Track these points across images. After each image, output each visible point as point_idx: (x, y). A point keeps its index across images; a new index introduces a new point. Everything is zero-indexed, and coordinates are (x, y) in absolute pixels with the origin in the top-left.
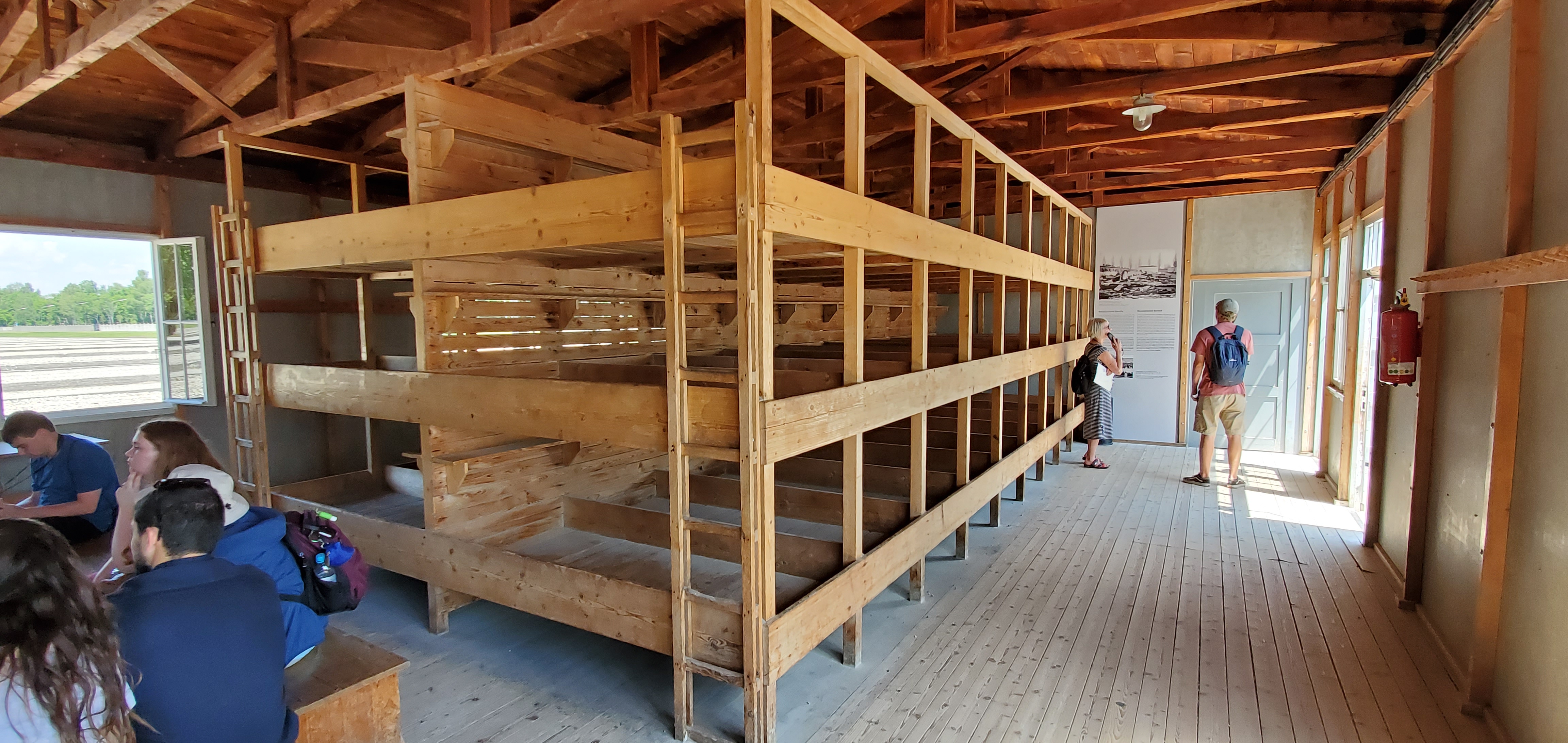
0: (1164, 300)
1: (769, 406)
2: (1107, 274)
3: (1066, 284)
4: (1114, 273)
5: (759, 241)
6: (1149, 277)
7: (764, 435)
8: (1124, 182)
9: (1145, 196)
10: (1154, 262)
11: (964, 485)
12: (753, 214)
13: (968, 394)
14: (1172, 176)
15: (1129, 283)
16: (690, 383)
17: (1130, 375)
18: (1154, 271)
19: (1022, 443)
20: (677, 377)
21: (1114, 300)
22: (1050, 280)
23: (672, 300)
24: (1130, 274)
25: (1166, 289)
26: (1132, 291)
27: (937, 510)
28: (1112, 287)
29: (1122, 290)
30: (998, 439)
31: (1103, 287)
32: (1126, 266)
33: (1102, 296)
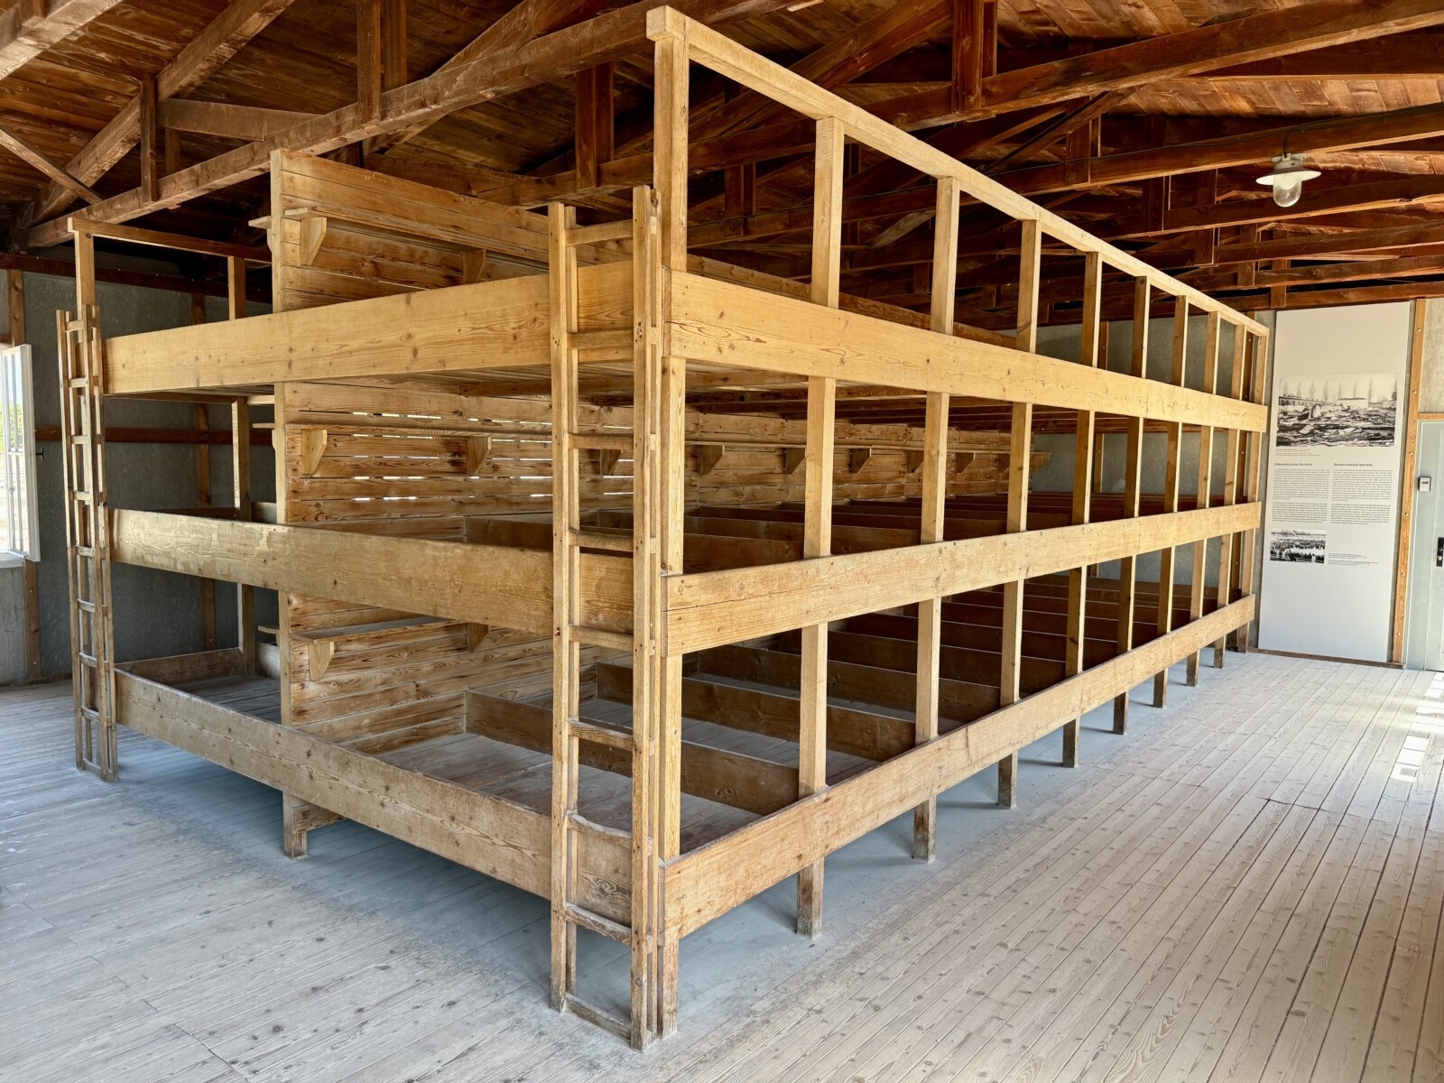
0: (1376, 449)
1: (674, 584)
2: (1290, 408)
3: (1213, 423)
4: (1301, 409)
5: (664, 371)
6: (1354, 415)
7: (665, 619)
8: (1309, 275)
9: (1352, 295)
10: (1363, 393)
11: (1011, 703)
12: (654, 336)
13: (1020, 578)
14: (1385, 267)
15: (1322, 423)
16: (583, 550)
17: (1320, 559)
18: (1362, 406)
19: (1124, 651)
20: (565, 541)
21: (1299, 448)
22: (1181, 417)
23: (560, 444)
24: (1324, 409)
25: (1379, 432)
26: (1327, 435)
27: (958, 737)
28: (1297, 428)
29: (1312, 433)
30: (1076, 643)
31: (1282, 429)
32: (1319, 397)
33: (1281, 442)
